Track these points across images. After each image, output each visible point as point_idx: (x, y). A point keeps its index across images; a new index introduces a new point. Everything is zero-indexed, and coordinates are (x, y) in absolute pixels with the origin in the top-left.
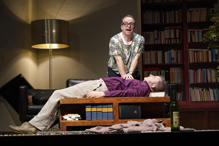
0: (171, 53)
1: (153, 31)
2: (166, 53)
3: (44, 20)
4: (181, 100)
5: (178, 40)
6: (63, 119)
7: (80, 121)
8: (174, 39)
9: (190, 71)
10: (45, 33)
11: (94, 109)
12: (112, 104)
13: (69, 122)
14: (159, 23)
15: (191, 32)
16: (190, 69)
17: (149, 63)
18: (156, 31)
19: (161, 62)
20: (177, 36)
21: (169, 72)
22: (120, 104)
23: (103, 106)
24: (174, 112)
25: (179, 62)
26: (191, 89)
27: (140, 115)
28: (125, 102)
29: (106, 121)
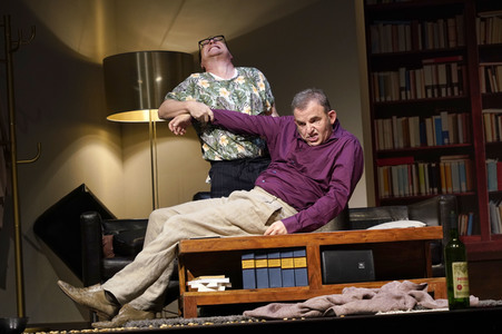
0: (440, 120)
1: (396, 69)
2: (428, 121)
3: (133, 54)
4: (469, 233)
5: (456, 89)
6: (187, 288)
7: (229, 292)
8: (446, 86)
9: (489, 161)
10: (137, 84)
11: (262, 263)
12: (304, 248)
13: (204, 296)
14: (409, 49)
15: (486, 68)
16: (489, 157)
17: (389, 146)
18: (403, 70)
19: (419, 144)
20: (455, 80)
21: (438, 166)
22: (323, 248)
23: (283, 255)
24: (454, 264)
25: (461, 141)
26: (491, 205)
27: (373, 272)
28: (336, 242)
29: (293, 289)
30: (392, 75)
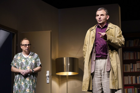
2: (138, 77)
14: (133, 59)
17: (127, 83)
18: (131, 64)
19: (135, 83)
30: (129, 65)
